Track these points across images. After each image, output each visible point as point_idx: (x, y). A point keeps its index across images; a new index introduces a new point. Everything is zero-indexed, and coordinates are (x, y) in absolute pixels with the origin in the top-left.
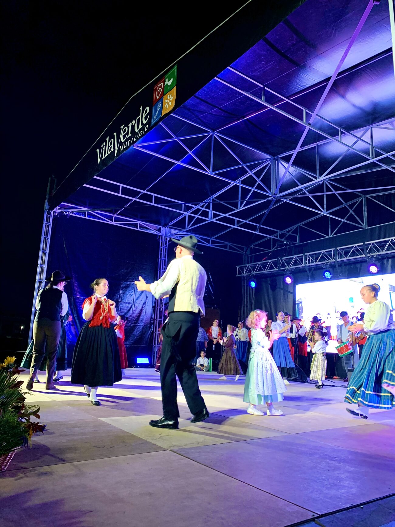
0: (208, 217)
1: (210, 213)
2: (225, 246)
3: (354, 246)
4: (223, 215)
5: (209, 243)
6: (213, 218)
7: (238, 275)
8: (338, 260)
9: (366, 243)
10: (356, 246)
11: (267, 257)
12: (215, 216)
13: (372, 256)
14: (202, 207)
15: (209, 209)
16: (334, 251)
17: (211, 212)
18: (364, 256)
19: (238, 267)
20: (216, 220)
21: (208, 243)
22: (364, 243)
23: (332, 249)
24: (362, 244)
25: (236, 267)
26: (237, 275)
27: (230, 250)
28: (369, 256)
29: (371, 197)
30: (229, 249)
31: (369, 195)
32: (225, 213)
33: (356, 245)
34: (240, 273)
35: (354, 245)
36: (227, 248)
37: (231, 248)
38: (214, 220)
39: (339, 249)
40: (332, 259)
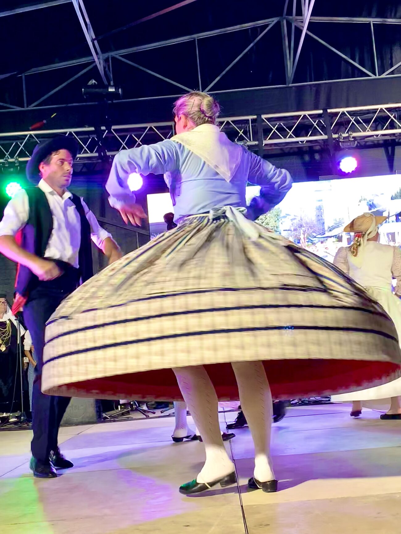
3: (300, 116)
9: (329, 111)
10: (305, 116)
11: (45, 121)
13: (345, 138)
16: (253, 121)
18: (321, 137)
22: (325, 110)
23: (250, 118)
24: (321, 112)
28: (338, 139)
33: (306, 113)
35: (301, 114)
39: (267, 118)
40: (250, 140)
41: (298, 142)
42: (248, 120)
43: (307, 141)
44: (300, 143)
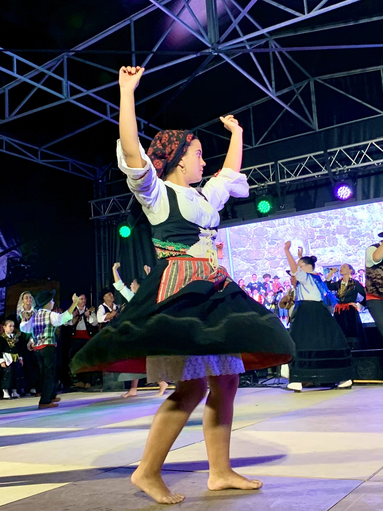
0: (60, 92)
1: (64, 83)
2: (65, 165)
3: (307, 158)
4: (85, 92)
5: (37, 157)
6: (72, 95)
7: (93, 217)
8: (281, 181)
9: (329, 151)
10: (310, 157)
12: (73, 92)
13: (340, 171)
14: (49, 69)
15: (62, 76)
16: (272, 166)
17: (66, 83)
18: (324, 172)
19: (92, 202)
20: (76, 100)
21: (35, 156)
22: (325, 151)
23: (270, 164)
24: (322, 152)
25: (89, 202)
26: (91, 216)
27: (73, 173)
28: (335, 172)
29: (322, 80)
30: (72, 171)
31: (320, 77)
32: (88, 89)
33: (312, 155)
34: (97, 213)
35: (308, 156)
36: (68, 169)
37: (74, 168)
38: (71, 100)
39: (282, 163)
40: (270, 180)
41: (314, 177)
42: (268, 166)
43: (321, 175)
44: (316, 177)
